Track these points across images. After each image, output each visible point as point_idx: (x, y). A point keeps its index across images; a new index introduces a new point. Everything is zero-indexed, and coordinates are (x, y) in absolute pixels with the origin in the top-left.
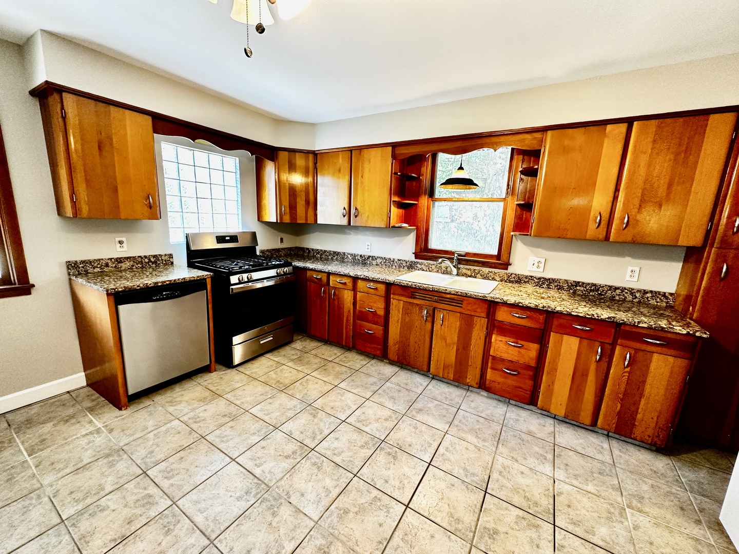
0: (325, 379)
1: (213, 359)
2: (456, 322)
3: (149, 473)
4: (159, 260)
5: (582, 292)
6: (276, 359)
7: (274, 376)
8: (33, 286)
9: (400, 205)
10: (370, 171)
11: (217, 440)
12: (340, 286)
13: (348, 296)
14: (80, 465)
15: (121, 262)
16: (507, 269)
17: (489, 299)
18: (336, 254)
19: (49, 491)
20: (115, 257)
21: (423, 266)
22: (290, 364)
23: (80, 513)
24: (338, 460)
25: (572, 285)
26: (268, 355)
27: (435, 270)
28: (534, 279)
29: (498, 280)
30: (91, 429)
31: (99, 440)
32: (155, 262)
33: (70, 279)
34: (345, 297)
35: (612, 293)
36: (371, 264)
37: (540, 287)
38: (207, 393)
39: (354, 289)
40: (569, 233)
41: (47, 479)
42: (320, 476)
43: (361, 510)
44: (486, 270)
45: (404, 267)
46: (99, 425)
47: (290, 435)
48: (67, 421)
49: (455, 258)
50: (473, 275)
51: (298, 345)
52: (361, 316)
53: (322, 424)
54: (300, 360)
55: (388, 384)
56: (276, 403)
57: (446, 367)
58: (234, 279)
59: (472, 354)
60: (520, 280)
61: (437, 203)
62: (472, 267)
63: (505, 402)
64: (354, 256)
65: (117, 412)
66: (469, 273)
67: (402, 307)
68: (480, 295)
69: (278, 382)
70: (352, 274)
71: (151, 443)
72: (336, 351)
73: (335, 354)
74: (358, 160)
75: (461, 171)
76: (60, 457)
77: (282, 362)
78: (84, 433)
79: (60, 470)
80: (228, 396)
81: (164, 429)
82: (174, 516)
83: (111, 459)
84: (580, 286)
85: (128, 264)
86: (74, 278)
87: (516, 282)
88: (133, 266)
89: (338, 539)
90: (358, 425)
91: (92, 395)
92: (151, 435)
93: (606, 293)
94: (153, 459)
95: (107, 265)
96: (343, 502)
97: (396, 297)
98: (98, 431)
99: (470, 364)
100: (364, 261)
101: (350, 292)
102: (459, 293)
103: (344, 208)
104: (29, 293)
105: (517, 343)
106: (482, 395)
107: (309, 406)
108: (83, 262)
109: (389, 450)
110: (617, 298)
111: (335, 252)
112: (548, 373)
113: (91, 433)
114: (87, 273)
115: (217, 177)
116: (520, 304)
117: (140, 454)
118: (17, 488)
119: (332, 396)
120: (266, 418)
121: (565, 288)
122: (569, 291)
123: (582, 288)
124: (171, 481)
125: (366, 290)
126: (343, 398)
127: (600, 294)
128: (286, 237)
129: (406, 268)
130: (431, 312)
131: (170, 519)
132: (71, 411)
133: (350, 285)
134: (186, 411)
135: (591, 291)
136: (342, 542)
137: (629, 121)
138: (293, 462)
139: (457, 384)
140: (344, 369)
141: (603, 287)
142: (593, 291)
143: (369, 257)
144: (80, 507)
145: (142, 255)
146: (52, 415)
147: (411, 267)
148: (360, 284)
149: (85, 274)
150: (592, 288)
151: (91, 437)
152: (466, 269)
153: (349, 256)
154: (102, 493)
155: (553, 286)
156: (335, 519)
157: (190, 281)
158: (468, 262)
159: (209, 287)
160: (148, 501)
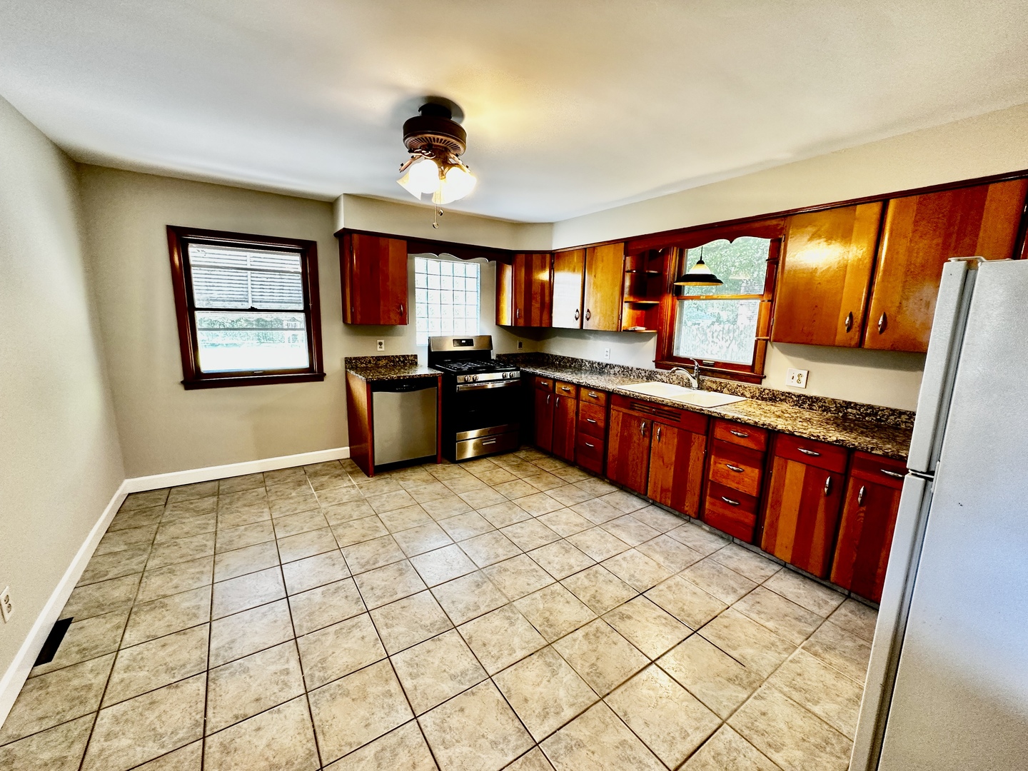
0: (533, 485)
1: (440, 452)
2: (674, 438)
3: (379, 515)
4: (406, 360)
5: (855, 417)
6: (496, 463)
7: (489, 475)
8: (325, 374)
9: (634, 306)
10: (602, 269)
11: (428, 507)
12: (565, 394)
13: (571, 404)
14: (341, 502)
15: (379, 360)
16: (760, 383)
17: (706, 412)
18: (574, 360)
19: (324, 511)
20: (375, 355)
21: (663, 377)
22: (507, 468)
23: (339, 525)
24: (515, 540)
25: (842, 407)
26: (489, 459)
27: (676, 382)
28: (793, 396)
29: (748, 396)
30: (350, 484)
31: (353, 492)
32: (403, 362)
33: (346, 371)
34: (569, 405)
35: (895, 418)
36: (609, 373)
37: (799, 407)
38: (431, 477)
39: (578, 397)
40: (814, 338)
41: (324, 505)
42: (496, 546)
43: (518, 573)
44: (734, 383)
45: (643, 377)
46: (355, 483)
47: (483, 517)
48: (336, 477)
49: (696, 368)
50: (719, 389)
51: (522, 454)
52: (583, 427)
53: (513, 516)
54: (518, 467)
55: (597, 500)
56: (482, 494)
57: (663, 490)
58: (460, 378)
59: (690, 477)
60: (775, 397)
61: (686, 302)
62: (718, 380)
63: (728, 540)
64: (592, 363)
65: (366, 478)
66: (714, 386)
67: (621, 419)
68: (697, 407)
69: (491, 479)
70: (575, 381)
71: (384, 499)
72: (557, 465)
73: (556, 467)
74: (592, 259)
75: (701, 266)
76: (331, 495)
77: (501, 466)
78: (345, 485)
79: (330, 502)
80: (445, 482)
81: (394, 493)
82: (389, 540)
83: (359, 503)
84: (852, 408)
85: (383, 362)
86: (348, 370)
87: (771, 399)
88: (387, 363)
89: (491, 581)
90: (546, 523)
91: (352, 464)
92: (385, 496)
93: (887, 419)
94: (383, 509)
95: (370, 362)
96: (507, 564)
97: (615, 407)
98: (353, 486)
99: (688, 489)
100: (601, 369)
101: (573, 400)
102: (676, 405)
103: (577, 311)
104: (323, 380)
105: (737, 467)
106: (703, 529)
107: (509, 501)
108: (355, 358)
109: (565, 545)
110: (903, 426)
111: (573, 359)
112: (772, 506)
113: (349, 487)
114: (357, 367)
115: (460, 284)
116: (739, 420)
117: (375, 504)
118: (308, 506)
119: (534, 498)
120: (469, 502)
121: (833, 409)
122: (838, 414)
123: (855, 411)
124: (392, 523)
125: (588, 398)
126: (543, 502)
127: (880, 420)
128: (525, 341)
129: (645, 379)
130: (649, 426)
131: (386, 541)
132: (338, 472)
133: (573, 392)
134: (411, 486)
135: (867, 415)
136: (494, 584)
137: (884, 200)
138: (479, 533)
139: (677, 513)
140: (557, 480)
141: (883, 410)
142: (869, 415)
143: (607, 365)
144: (339, 522)
145: (394, 354)
146: (328, 472)
147: (650, 377)
148: (584, 392)
149: (355, 368)
150: (869, 412)
151: (349, 489)
152: (711, 381)
153: (587, 363)
154: (352, 519)
155: (816, 406)
156: (495, 571)
157: (425, 377)
158: (714, 373)
159: (439, 384)
160: (376, 529)
